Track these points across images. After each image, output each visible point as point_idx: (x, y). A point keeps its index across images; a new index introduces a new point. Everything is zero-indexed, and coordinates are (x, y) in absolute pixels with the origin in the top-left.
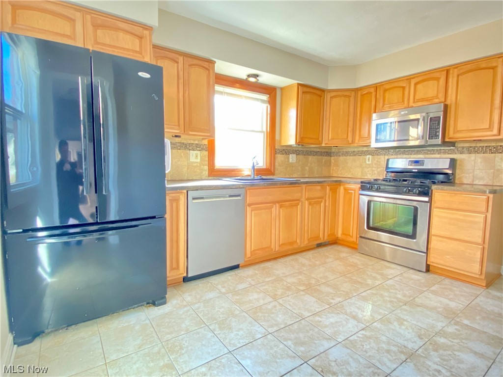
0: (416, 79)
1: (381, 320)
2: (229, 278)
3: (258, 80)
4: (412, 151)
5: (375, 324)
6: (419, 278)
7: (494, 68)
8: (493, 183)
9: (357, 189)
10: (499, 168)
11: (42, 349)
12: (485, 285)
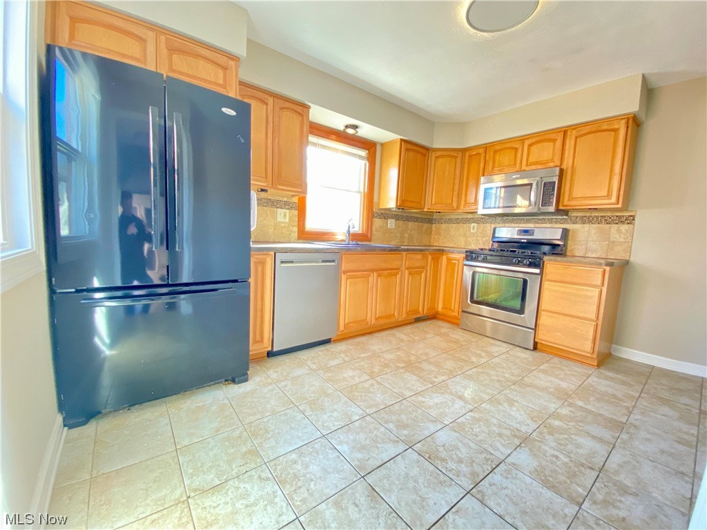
0: (530, 140)
1: (490, 401)
2: (320, 353)
3: (357, 132)
4: (521, 220)
5: (483, 405)
6: (526, 356)
7: (616, 130)
8: (607, 255)
9: (462, 259)
10: (614, 240)
11: (98, 433)
12: (596, 364)
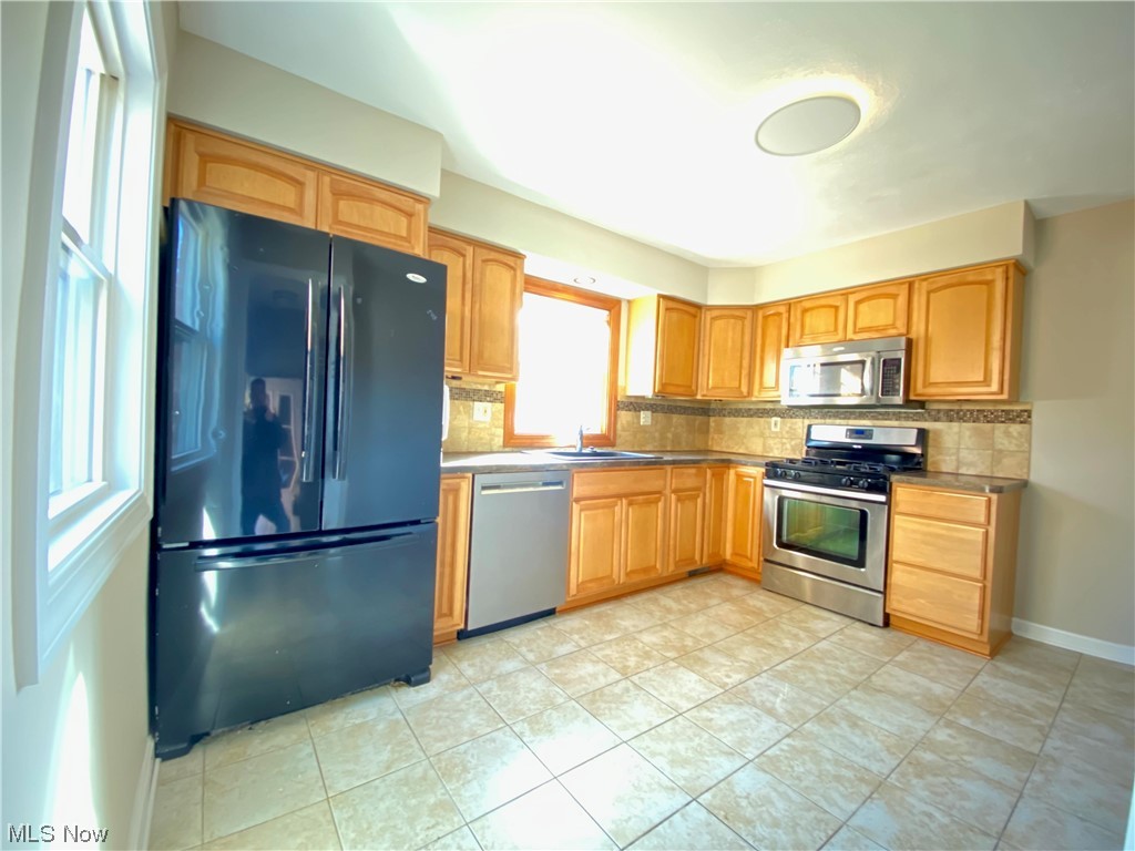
0: (857, 295)
1: (818, 718)
2: (539, 632)
4: (851, 413)
5: (807, 725)
6: (873, 637)
7: (990, 283)
8: (992, 472)
9: (759, 476)
10: (1000, 447)
11: (207, 768)
12: (987, 652)
